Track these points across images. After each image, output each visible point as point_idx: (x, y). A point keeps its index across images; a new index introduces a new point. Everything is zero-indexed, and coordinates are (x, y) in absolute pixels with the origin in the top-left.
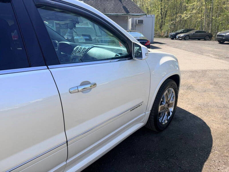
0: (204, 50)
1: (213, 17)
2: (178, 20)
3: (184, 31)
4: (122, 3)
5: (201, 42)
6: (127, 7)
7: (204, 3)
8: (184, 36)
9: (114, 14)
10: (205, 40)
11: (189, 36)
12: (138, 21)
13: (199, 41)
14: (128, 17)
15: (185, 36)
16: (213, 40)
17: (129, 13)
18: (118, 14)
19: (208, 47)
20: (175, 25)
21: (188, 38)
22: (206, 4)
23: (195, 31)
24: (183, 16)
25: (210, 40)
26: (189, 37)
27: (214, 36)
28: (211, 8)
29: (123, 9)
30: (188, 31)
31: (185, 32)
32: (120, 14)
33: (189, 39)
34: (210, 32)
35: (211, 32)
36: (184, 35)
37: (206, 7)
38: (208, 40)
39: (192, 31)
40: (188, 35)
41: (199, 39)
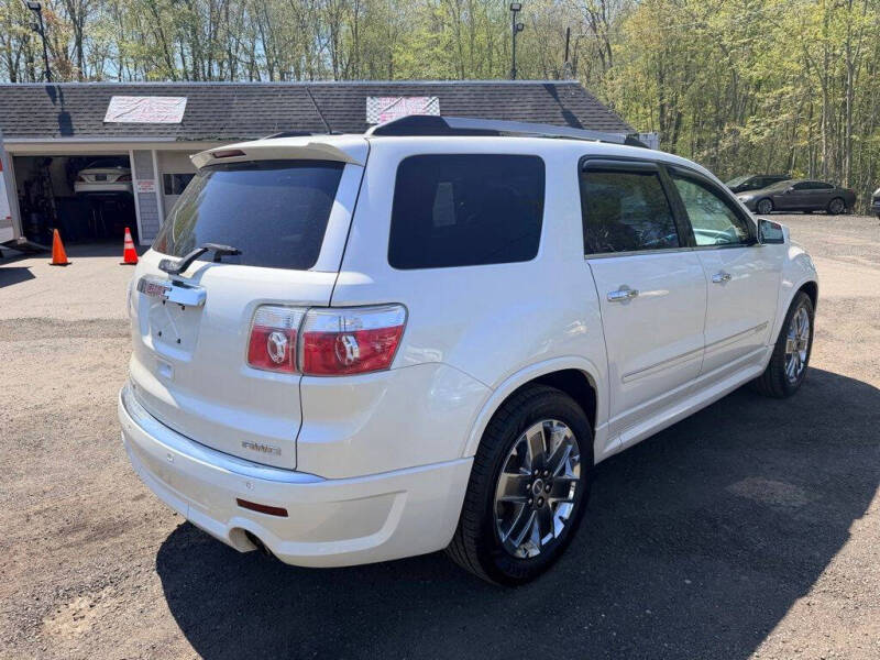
0: (836, 245)
1: (854, 137)
2: (725, 144)
3: (751, 181)
4: (558, 101)
5: (818, 220)
7: (820, 89)
8: (754, 200)
10: (830, 213)
11: (772, 202)
13: (808, 217)
15: (758, 202)
16: (861, 214)
19: (848, 235)
20: (714, 160)
21: (768, 206)
22: (825, 90)
23: (794, 182)
24: (744, 132)
25: (849, 213)
26: (773, 204)
27: (860, 197)
28: (844, 104)
30: (766, 181)
31: (755, 185)
33: (773, 210)
34: (845, 185)
35: (850, 186)
36: (756, 198)
37: (827, 101)
38: (842, 213)
39: (780, 183)
40: (768, 198)
41: (808, 211)
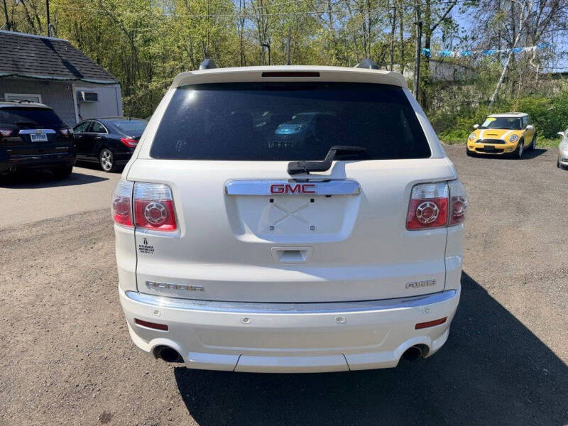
4: (57, 53)
6: (72, 63)
9: (46, 77)
12: (86, 94)
14: (73, 85)
17: (82, 77)
18: (56, 78)
29: (65, 67)
32: (62, 78)
